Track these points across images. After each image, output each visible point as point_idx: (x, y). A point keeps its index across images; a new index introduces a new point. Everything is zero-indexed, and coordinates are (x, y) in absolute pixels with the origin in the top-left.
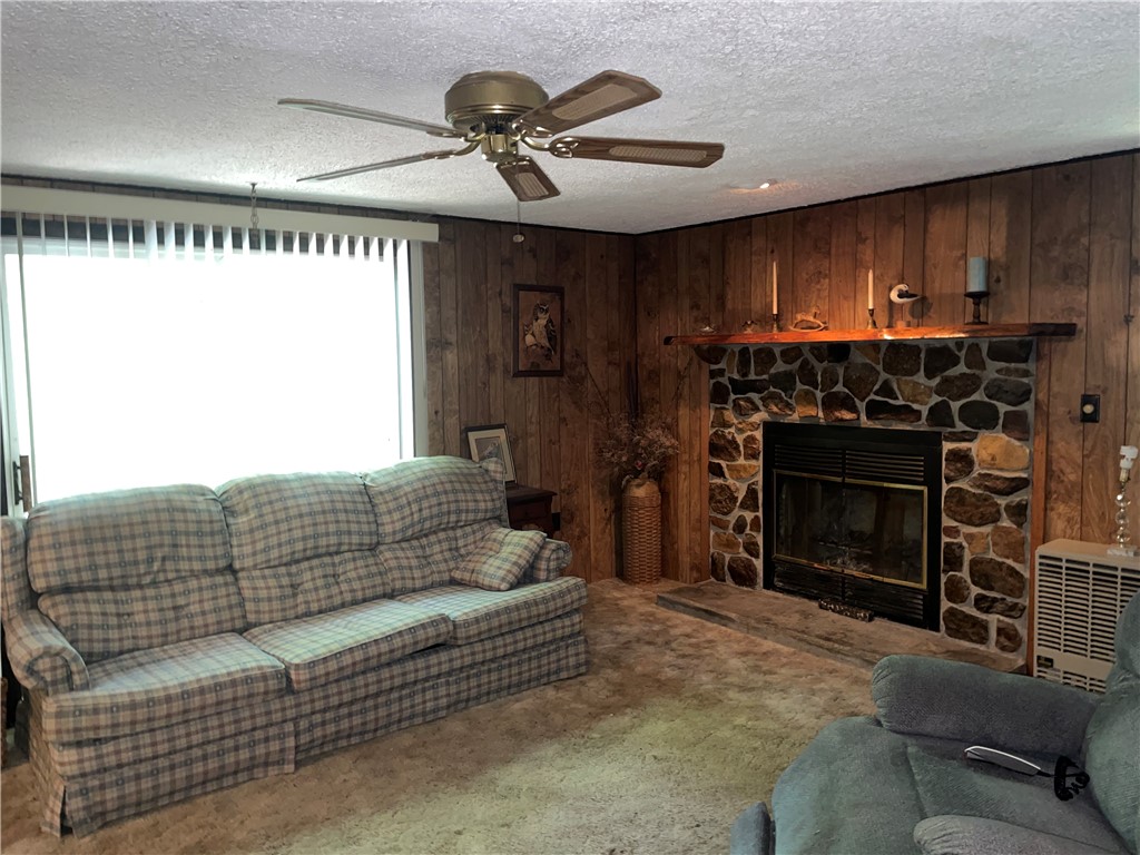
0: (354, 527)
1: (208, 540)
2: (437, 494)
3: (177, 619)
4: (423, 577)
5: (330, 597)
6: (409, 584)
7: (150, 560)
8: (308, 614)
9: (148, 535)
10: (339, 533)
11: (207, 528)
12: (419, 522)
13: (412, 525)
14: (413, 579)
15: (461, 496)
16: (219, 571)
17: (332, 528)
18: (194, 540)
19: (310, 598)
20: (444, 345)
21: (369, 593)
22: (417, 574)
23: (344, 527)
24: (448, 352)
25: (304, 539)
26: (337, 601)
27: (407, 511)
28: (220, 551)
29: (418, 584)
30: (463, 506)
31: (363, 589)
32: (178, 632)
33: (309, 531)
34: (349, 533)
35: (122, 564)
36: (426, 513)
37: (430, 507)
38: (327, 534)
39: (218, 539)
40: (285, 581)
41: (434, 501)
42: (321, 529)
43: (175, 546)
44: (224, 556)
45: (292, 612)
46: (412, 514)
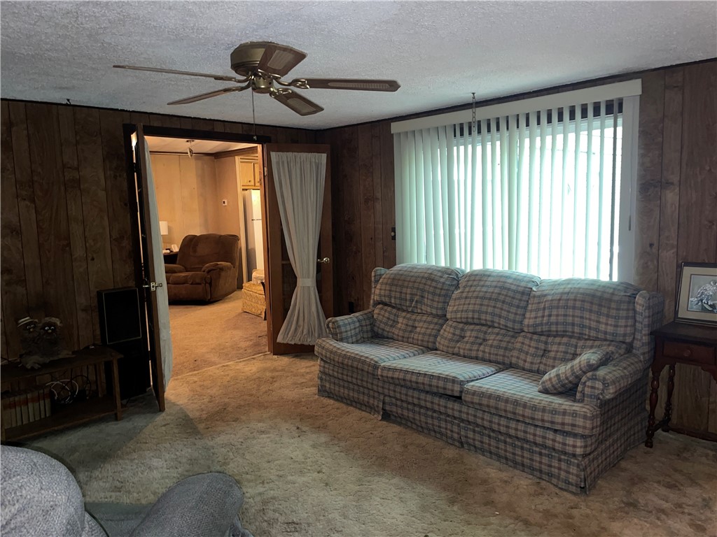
0: (504, 314)
1: (436, 298)
2: (566, 307)
3: (411, 332)
4: (532, 363)
5: (471, 350)
6: (521, 363)
7: (412, 301)
8: (458, 355)
9: (413, 288)
10: (493, 314)
11: (438, 291)
12: (547, 324)
13: (541, 324)
14: (525, 361)
15: (587, 315)
16: (437, 316)
17: (490, 310)
18: (430, 297)
19: (462, 347)
20: (665, 184)
21: (493, 357)
22: (529, 359)
23: (497, 311)
24: (668, 192)
25: (473, 311)
26: (474, 354)
27: (540, 314)
28: (440, 305)
29: (527, 366)
30: (587, 322)
31: (490, 354)
32: (408, 338)
33: (477, 308)
34: (500, 317)
35: (401, 299)
36: (553, 319)
37: (557, 315)
38: (486, 313)
39: (442, 299)
40: (458, 332)
41: (561, 312)
42: (484, 308)
43: (423, 297)
44: (441, 309)
45: (451, 350)
46: (543, 317)
